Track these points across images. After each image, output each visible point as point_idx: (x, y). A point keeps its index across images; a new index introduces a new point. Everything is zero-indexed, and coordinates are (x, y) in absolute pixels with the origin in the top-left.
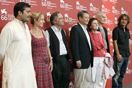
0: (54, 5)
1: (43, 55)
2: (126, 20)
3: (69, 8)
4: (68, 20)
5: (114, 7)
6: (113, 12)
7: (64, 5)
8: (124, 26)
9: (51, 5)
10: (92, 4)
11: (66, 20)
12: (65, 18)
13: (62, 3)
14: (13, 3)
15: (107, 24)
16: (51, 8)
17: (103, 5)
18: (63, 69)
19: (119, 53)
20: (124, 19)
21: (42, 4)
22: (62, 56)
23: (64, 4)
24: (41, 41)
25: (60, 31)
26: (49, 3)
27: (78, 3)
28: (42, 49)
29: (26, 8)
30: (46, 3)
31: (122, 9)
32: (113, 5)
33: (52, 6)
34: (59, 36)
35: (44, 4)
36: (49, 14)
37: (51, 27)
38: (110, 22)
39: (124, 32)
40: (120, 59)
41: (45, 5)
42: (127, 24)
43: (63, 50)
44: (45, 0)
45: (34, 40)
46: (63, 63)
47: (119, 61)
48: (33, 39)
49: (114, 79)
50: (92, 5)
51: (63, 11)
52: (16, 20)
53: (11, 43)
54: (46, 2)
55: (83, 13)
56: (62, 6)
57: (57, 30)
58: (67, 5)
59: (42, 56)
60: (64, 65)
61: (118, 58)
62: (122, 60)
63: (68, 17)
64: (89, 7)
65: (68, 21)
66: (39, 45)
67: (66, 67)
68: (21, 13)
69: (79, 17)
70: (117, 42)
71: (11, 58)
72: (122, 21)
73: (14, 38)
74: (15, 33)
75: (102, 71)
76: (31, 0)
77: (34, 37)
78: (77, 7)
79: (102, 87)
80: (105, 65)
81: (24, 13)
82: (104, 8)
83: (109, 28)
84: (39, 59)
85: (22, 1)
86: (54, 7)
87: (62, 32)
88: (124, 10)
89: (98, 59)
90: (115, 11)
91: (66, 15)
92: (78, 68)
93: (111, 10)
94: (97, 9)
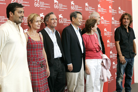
0: (47, 6)
1: (38, 59)
2: (128, 19)
3: (64, 8)
4: (63, 20)
5: (110, 6)
6: (110, 11)
7: (58, 6)
8: (126, 25)
9: (44, 5)
10: (87, 3)
11: (61, 20)
12: (60, 19)
13: (56, 3)
14: (4, 4)
15: (104, 24)
16: (44, 9)
17: (99, 5)
18: (58, 73)
19: (121, 55)
20: (126, 19)
21: (35, 4)
22: (57, 58)
23: (58, 4)
24: (37, 43)
25: (54, 33)
26: (43, 4)
27: (72, 3)
28: (38, 52)
29: (17, 9)
30: (39, 4)
31: (119, 8)
32: (110, 4)
33: (45, 7)
34: (53, 38)
35: (36, 5)
36: (42, 15)
37: (45, 29)
38: (107, 22)
39: (127, 32)
40: (123, 60)
41: (38, 5)
42: (130, 23)
43: (58, 53)
44: (38, 1)
45: (30, 42)
46: (58, 66)
47: (122, 63)
48: (30, 40)
49: (118, 82)
50: (88, 5)
51: (57, 12)
52: (10, 22)
53: (4, 45)
54: (39, 2)
55: (76, 13)
56: (56, 7)
57: (50, 32)
58: (61, 5)
59: (36, 60)
60: (59, 68)
61: (121, 60)
62: (125, 61)
63: (62, 18)
64: (84, 7)
65: (62, 22)
66: (34, 47)
67: (61, 71)
68: (13, 14)
69: (73, 18)
70: (119, 43)
71: (4, 62)
72: (124, 20)
73: (8, 40)
74: (8, 35)
75: (100, 74)
76: (23, 1)
77: (31, 38)
78: (71, 8)
79: (99, 91)
80: (103, 67)
81: (15, 14)
82: (100, 8)
83: (106, 29)
84: (34, 63)
85: (14, 1)
86: (47, 7)
87: (57, 34)
88: (121, 9)
89: (97, 61)
90: (112, 11)
91: (60, 16)
92: (70, 72)
93: (108, 9)
94: (93, 9)
